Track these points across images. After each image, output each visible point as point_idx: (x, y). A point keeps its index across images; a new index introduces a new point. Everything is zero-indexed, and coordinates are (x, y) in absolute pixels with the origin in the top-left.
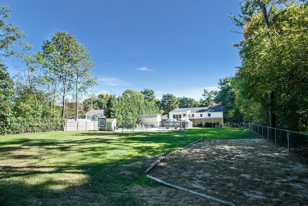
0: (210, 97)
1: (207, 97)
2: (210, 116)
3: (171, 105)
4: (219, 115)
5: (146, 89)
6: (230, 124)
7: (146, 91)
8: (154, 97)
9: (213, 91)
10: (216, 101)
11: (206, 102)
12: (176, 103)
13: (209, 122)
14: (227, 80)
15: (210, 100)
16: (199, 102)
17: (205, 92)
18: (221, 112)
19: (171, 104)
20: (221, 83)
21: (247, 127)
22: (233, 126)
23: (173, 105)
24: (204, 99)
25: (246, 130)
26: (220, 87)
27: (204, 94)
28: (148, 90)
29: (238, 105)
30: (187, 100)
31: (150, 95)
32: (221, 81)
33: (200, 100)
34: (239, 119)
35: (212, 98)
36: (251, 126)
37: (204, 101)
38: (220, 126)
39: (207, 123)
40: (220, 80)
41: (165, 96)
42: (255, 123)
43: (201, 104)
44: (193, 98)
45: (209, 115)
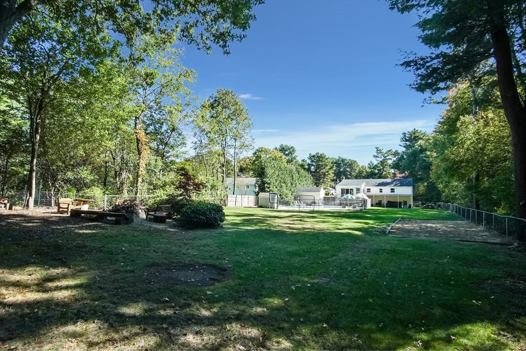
0: (387, 159)
1: (381, 160)
2: (394, 192)
3: (322, 171)
4: (407, 191)
5: (282, 145)
6: (423, 204)
7: (284, 148)
8: (295, 158)
9: (390, 151)
10: (396, 166)
11: (379, 167)
12: (329, 167)
13: (392, 200)
14: (414, 134)
15: (386, 165)
16: (367, 166)
17: (378, 150)
18: (411, 187)
19: (322, 169)
20: (405, 139)
21: (447, 208)
22: (427, 207)
23: (324, 171)
24: (375, 163)
25: (446, 212)
26: (403, 145)
27: (376, 154)
28: (286, 146)
29: (435, 178)
30: (346, 162)
31: (289, 154)
32: (405, 136)
33: (369, 164)
34: (435, 197)
35: (390, 162)
36: (453, 208)
37: (376, 166)
38: (408, 206)
39: (389, 202)
40: (404, 133)
41: (313, 156)
42: (459, 204)
43: (370, 170)
44: (355, 160)
45: (392, 190)
